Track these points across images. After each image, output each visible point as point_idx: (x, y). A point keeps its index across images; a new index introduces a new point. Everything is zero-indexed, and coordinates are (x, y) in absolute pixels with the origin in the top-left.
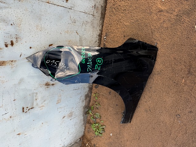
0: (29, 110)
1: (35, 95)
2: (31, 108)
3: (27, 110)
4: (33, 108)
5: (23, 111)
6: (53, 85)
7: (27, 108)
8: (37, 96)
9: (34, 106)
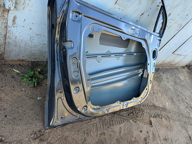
1: (124, 9)
4: (115, 4)
8: (121, 10)
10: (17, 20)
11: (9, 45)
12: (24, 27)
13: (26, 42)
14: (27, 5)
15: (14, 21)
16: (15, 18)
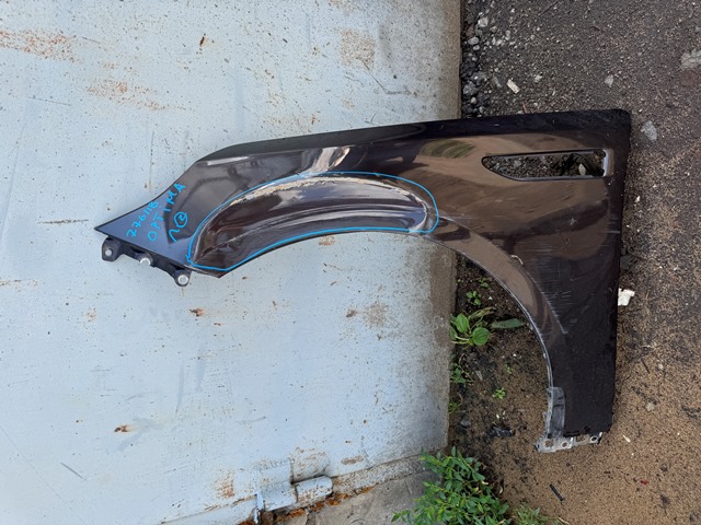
10: (350, 457)
11: (410, 450)
12: (363, 437)
13: (400, 417)
14: (313, 452)
15: (353, 462)
16: (346, 462)
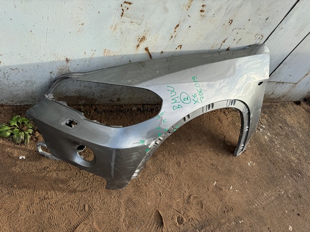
0: (123, 10)
1: (140, 22)
2: (123, 13)
3: (123, 8)
4: (122, 16)
5: (125, 2)
6: (138, 46)
7: (128, 9)
8: (136, 24)
9: (123, 18)
